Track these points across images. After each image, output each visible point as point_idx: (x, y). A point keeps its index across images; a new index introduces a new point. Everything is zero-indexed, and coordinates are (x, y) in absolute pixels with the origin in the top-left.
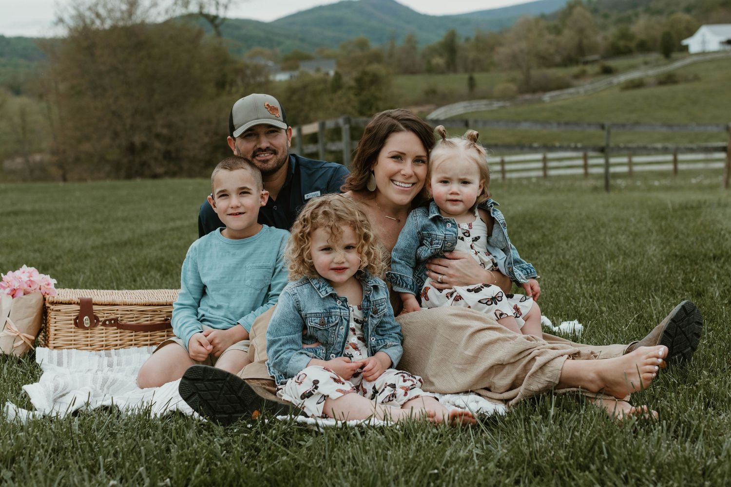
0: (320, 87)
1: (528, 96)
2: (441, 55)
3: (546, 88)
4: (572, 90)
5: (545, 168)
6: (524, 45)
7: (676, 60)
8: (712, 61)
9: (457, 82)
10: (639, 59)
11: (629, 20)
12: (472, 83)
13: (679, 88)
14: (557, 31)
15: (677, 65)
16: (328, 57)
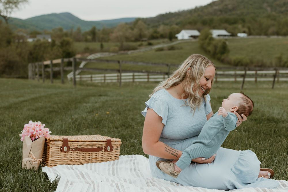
0: (47, 45)
1: (122, 52)
2: (90, 35)
3: (129, 49)
4: (138, 51)
5: (133, 79)
6: (121, 33)
9: (96, 45)
10: (161, 40)
11: (157, 27)
12: (102, 46)
13: (176, 51)
14: (132, 29)
15: (174, 43)
16: (48, 34)
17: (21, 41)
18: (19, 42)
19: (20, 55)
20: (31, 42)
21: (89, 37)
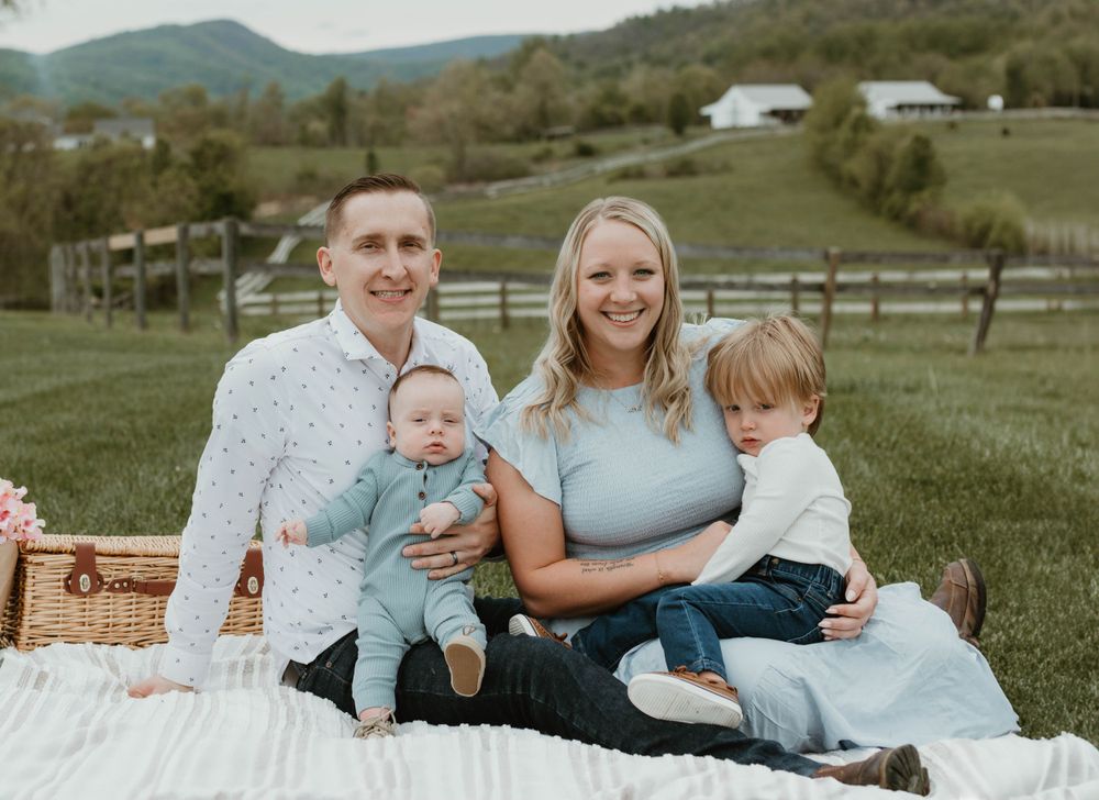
0: (136, 162)
1: (462, 188)
2: (321, 117)
3: (490, 176)
4: (530, 181)
5: (504, 306)
6: (456, 106)
7: (693, 138)
8: (747, 142)
9: (347, 160)
10: (634, 134)
11: (616, 73)
12: (372, 162)
13: (700, 182)
14: (507, 85)
15: (693, 147)
16: (141, 115)
17: (29, 147)
18: (17, 154)
19: (22, 207)
20: (71, 151)
21: (318, 126)
